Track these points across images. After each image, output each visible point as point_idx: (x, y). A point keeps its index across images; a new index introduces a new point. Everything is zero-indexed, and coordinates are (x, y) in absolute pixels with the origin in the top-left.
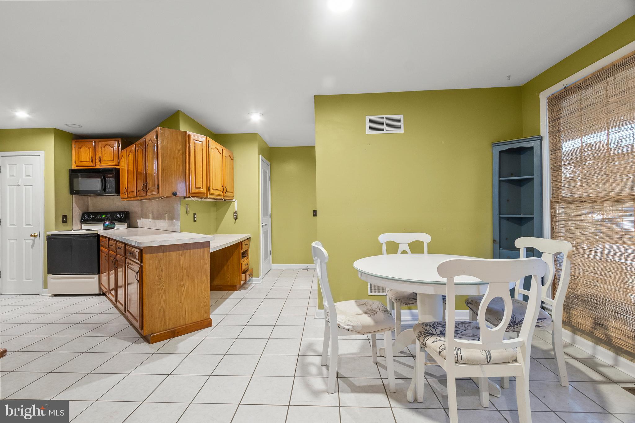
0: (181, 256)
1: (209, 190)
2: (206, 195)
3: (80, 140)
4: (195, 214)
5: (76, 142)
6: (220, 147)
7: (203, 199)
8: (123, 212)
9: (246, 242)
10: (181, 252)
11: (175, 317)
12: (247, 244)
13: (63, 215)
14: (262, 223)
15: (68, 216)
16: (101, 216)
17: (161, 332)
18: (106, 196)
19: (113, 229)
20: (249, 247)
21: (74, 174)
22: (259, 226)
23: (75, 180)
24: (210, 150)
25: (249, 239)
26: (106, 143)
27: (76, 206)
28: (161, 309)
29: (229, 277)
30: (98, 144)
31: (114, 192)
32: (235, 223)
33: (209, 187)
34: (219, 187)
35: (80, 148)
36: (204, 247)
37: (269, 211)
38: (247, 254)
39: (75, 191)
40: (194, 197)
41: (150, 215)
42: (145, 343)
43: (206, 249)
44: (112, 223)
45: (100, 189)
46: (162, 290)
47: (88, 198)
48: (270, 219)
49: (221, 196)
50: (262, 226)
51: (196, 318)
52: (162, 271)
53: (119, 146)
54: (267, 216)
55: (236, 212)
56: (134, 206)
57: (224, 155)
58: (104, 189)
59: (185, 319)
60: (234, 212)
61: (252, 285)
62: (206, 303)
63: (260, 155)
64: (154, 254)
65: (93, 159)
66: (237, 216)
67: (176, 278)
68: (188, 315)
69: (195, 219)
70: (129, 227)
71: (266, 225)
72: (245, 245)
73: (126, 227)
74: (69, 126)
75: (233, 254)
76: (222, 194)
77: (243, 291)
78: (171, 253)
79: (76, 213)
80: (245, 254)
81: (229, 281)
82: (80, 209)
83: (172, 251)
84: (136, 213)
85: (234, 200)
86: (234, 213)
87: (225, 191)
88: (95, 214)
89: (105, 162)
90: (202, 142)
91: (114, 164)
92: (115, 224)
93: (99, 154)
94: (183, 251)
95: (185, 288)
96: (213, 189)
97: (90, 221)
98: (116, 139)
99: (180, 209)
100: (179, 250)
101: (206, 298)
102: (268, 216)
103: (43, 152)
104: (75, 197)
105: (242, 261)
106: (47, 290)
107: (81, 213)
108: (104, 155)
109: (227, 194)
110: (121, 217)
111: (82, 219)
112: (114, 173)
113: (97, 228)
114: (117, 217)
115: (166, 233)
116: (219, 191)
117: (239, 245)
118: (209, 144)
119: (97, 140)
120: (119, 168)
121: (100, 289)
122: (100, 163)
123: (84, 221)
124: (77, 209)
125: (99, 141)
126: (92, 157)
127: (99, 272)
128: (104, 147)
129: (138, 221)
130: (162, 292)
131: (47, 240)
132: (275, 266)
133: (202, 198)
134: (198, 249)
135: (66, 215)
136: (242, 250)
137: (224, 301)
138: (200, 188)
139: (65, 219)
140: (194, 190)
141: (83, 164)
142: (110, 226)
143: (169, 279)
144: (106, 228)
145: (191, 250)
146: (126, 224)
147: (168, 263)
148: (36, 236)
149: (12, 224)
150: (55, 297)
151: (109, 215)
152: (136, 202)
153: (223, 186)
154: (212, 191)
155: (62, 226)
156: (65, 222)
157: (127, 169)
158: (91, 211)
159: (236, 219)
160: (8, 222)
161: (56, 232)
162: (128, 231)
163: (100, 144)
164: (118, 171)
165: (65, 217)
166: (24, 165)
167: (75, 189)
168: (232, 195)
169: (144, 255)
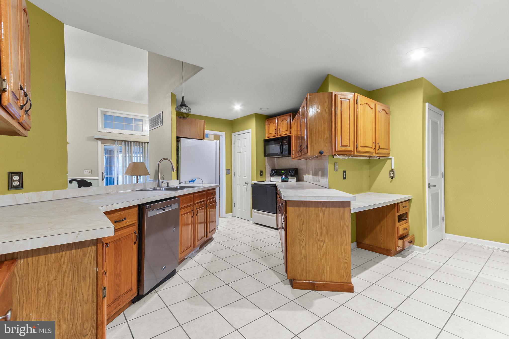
0: (320, 213)
1: (357, 148)
2: (353, 152)
3: (270, 119)
4: (344, 172)
5: (267, 121)
6: (372, 103)
7: (351, 157)
8: (294, 169)
9: (405, 204)
10: (320, 209)
11: (315, 270)
12: (406, 207)
13: (260, 171)
14: (429, 184)
15: (263, 171)
16: (281, 172)
17: (302, 280)
18: (285, 157)
19: (287, 181)
20: (409, 210)
21: (267, 142)
22: (424, 186)
23: (267, 147)
24: (358, 107)
25: (409, 201)
26: (283, 118)
27: (268, 165)
28: (302, 259)
29: (382, 239)
30: (279, 120)
31: (288, 154)
32: (391, 182)
33: (357, 145)
34: (369, 143)
35: (269, 124)
36: (344, 207)
37: (441, 169)
38: (407, 217)
39: (267, 154)
40: (339, 155)
41: (311, 172)
43: (346, 209)
44: (286, 177)
45: (279, 152)
46: (302, 242)
47: (275, 159)
48: (443, 180)
49: (373, 153)
50: (429, 187)
51: (335, 278)
52: (303, 224)
53: (291, 119)
54: (438, 175)
55: (392, 170)
56: (301, 164)
57: (378, 109)
58: (282, 153)
59: (324, 276)
60: (391, 170)
61: (414, 254)
62: (346, 266)
63: (427, 104)
64: (296, 208)
65: (276, 132)
66: (393, 174)
67: (316, 234)
68: (327, 273)
69: (345, 176)
70: (298, 180)
71: (435, 186)
72: (404, 207)
73: (296, 181)
74: (262, 110)
75: (386, 216)
76: (374, 151)
77: (399, 258)
78: (311, 209)
79: (268, 169)
80: (402, 218)
81: (382, 244)
82: (270, 167)
83: (311, 207)
84: (303, 170)
85: (390, 157)
86: (390, 171)
87: (377, 148)
88: (278, 170)
89: (282, 132)
90: (349, 99)
91: (287, 133)
92: (288, 178)
93: (279, 127)
94: (322, 208)
95: (324, 245)
96: (361, 146)
97: (276, 175)
98: (289, 114)
99: (330, 167)
100: (318, 207)
101: (347, 260)
102: (440, 176)
103: (251, 130)
104: (267, 159)
105: (397, 224)
106: (252, 219)
107: (271, 170)
108: (282, 127)
109: (380, 151)
110: (293, 173)
111: (271, 174)
112: (287, 139)
113: (277, 180)
114: (290, 172)
115: (320, 188)
116: (370, 149)
117: (394, 206)
118: (357, 101)
119: (278, 117)
120: (291, 136)
121: (277, 225)
122: (280, 133)
123: (272, 175)
124: (269, 167)
125: (279, 117)
126: (275, 130)
127: (276, 213)
128: (282, 121)
129: (304, 176)
130: (303, 244)
131: (252, 186)
132: (449, 236)
133: (349, 156)
134: (338, 208)
135: (262, 171)
136: (398, 212)
137: (374, 265)
138: (346, 146)
139: (261, 173)
140: (340, 148)
141: (271, 135)
142: (285, 179)
143: (309, 233)
144: (283, 181)
145: (330, 208)
146: (296, 178)
147: (308, 218)
148: (247, 184)
149: (239, 176)
150: (256, 225)
151: (285, 171)
152: (303, 161)
153: (375, 143)
154: (360, 149)
155: (260, 178)
156: (261, 175)
157: (295, 136)
158: (277, 169)
159: (392, 178)
160: (237, 175)
161: (256, 182)
162: (297, 184)
163: (280, 119)
164: (289, 137)
165: (261, 172)
166: (243, 139)
167: (266, 153)
168: (387, 151)
169: (287, 207)
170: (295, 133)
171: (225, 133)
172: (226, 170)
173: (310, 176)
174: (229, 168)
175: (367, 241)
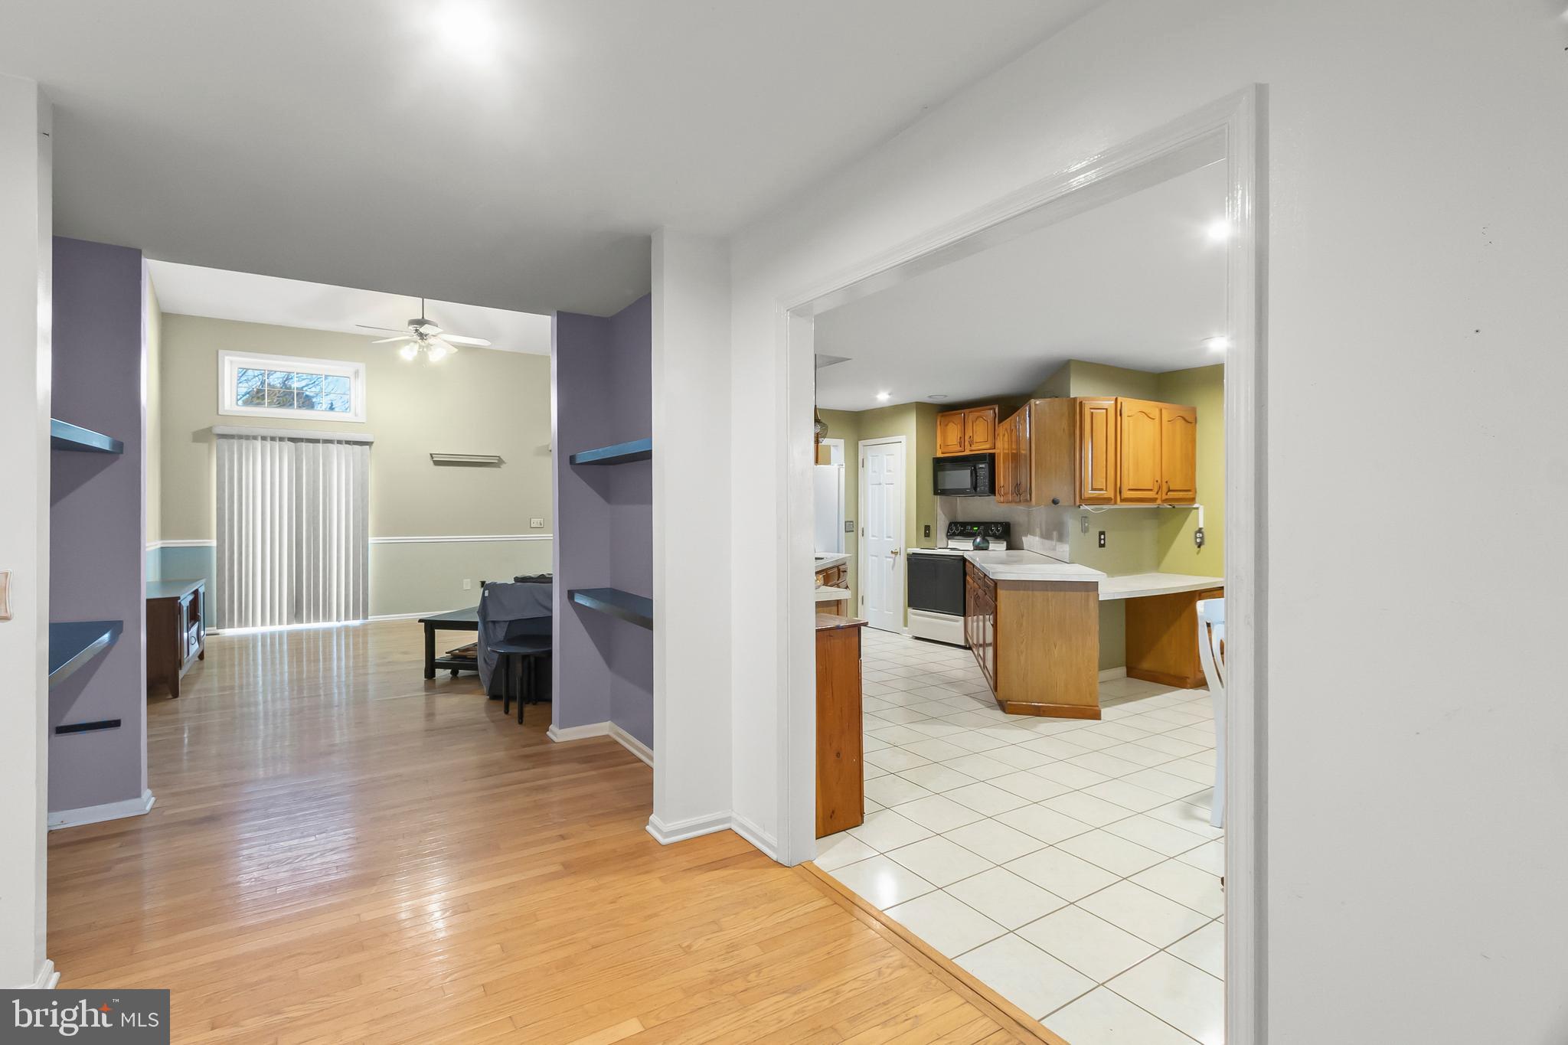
1: (1120, 492)
2: (1113, 500)
3: (947, 413)
4: (1101, 533)
5: (942, 417)
6: (1154, 408)
7: (1118, 506)
8: (1001, 523)
10: (1050, 593)
11: (1040, 687)
13: (926, 526)
15: (931, 527)
16: (972, 529)
17: (1021, 700)
18: (979, 496)
19: (987, 549)
21: (940, 465)
23: (940, 474)
24: (1124, 421)
26: (978, 413)
27: (941, 512)
29: (1171, 659)
30: (968, 417)
31: (988, 490)
32: (1198, 553)
33: (1120, 487)
34: (1148, 482)
35: (947, 425)
36: (1087, 591)
39: (939, 490)
40: (1089, 505)
41: (1038, 531)
42: (1000, 711)
43: (1091, 594)
44: (985, 540)
45: (970, 486)
47: (957, 500)
49: (1153, 500)
51: (1072, 699)
52: (1023, 616)
53: (996, 417)
55: (1200, 529)
56: (1016, 514)
57: (1166, 417)
58: (975, 487)
59: (1055, 695)
60: (1197, 529)
62: (1091, 680)
65: (962, 443)
66: (1202, 538)
67: (1043, 631)
69: (1102, 542)
70: (1008, 548)
74: (932, 398)
75: (1180, 615)
76: (1157, 496)
78: (1036, 593)
79: (942, 522)
81: (1171, 667)
82: (946, 517)
84: (1021, 526)
85: (1195, 506)
86: (1196, 533)
87: (1165, 489)
88: (964, 524)
89: (976, 445)
90: (1107, 409)
91: (987, 446)
92: (989, 542)
93: (969, 433)
94: (1054, 592)
95: (1055, 648)
96: (1131, 489)
97: (960, 534)
98: (992, 406)
99: (1072, 525)
101: (1091, 672)
103: (904, 436)
104: (941, 500)
106: (906, 628)
107: (947, 523)
108: (976, 433)
109: (1174, 495)
110: (998, 530)
111: (948, 532)
112: (988, 460)
113: (963, 547)
114: (992, 530)
115: (1054, 563)
116: (1149, 492)
117: (1192, 598)
118: (1121, 411)
119: (966, 411)
120: (995, 453)
121: (966, 640)
122: (970, 446)
123: (950, 535)
124: (943, 517)
125: (969, 412)
126: (961, 438)
127: (964, 615)
128: (975, 421)
129: (1024, 539)
131: (908, 559)
133: (1111, 505)
135: (929, 526)
138: (1102, 489)
139: (927, 531)
140: (1089, 493)
141: (952, 449)
142: (983, 545)
143: (1032, 630)
144: (977, 548)
145: (1066, 592)
146: (1005, 543)
147: (1030, 606)
148: (896, 553)
149: (873, 536)
150: (916, 641)
151: (982, 527)
152: (1021, 507)
153: (1159, 481)
154: (1127, 494)
155: (924, 541)
156: (927, 535)
157: (1004, 454)
158: (961, 521)
159: (1199, 545)
160: (869, 532)
161: (918, 549)
162: (1008, 555)
163: (971, 417)
164: (992, 457)
165: (927, 528)
166: (885, 457)
167: (940, 488)
168: (1189, 495)
169: (998, 591)
170: (1006, 446)
171: (843, 440)
172: (846, 522)
173: (1037, 538)
174: (851, 518)
175: (1146, 665)
